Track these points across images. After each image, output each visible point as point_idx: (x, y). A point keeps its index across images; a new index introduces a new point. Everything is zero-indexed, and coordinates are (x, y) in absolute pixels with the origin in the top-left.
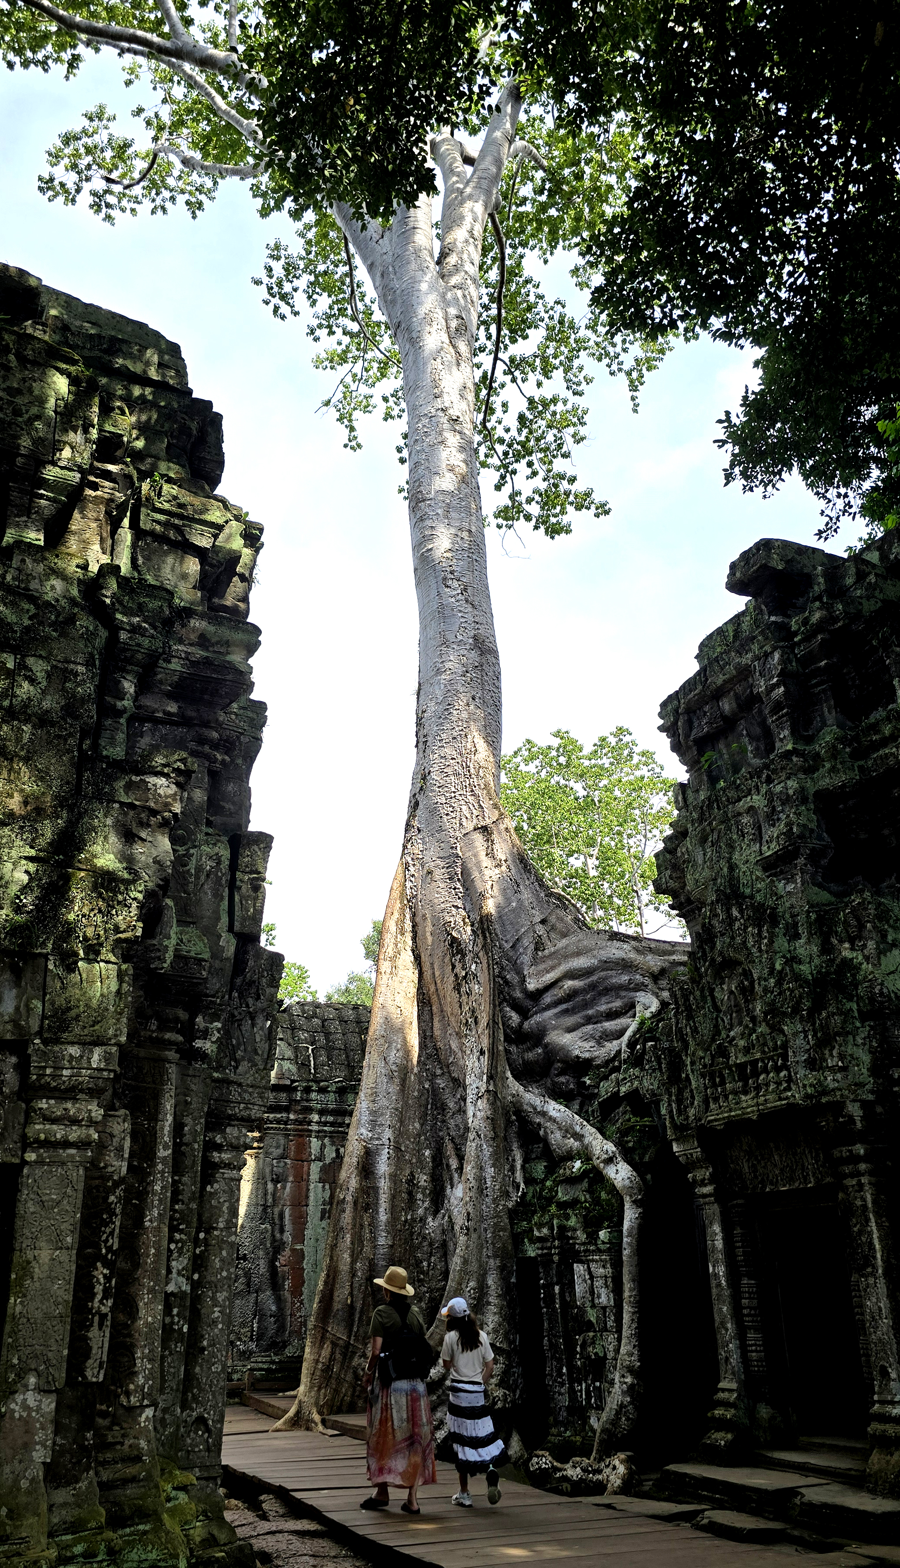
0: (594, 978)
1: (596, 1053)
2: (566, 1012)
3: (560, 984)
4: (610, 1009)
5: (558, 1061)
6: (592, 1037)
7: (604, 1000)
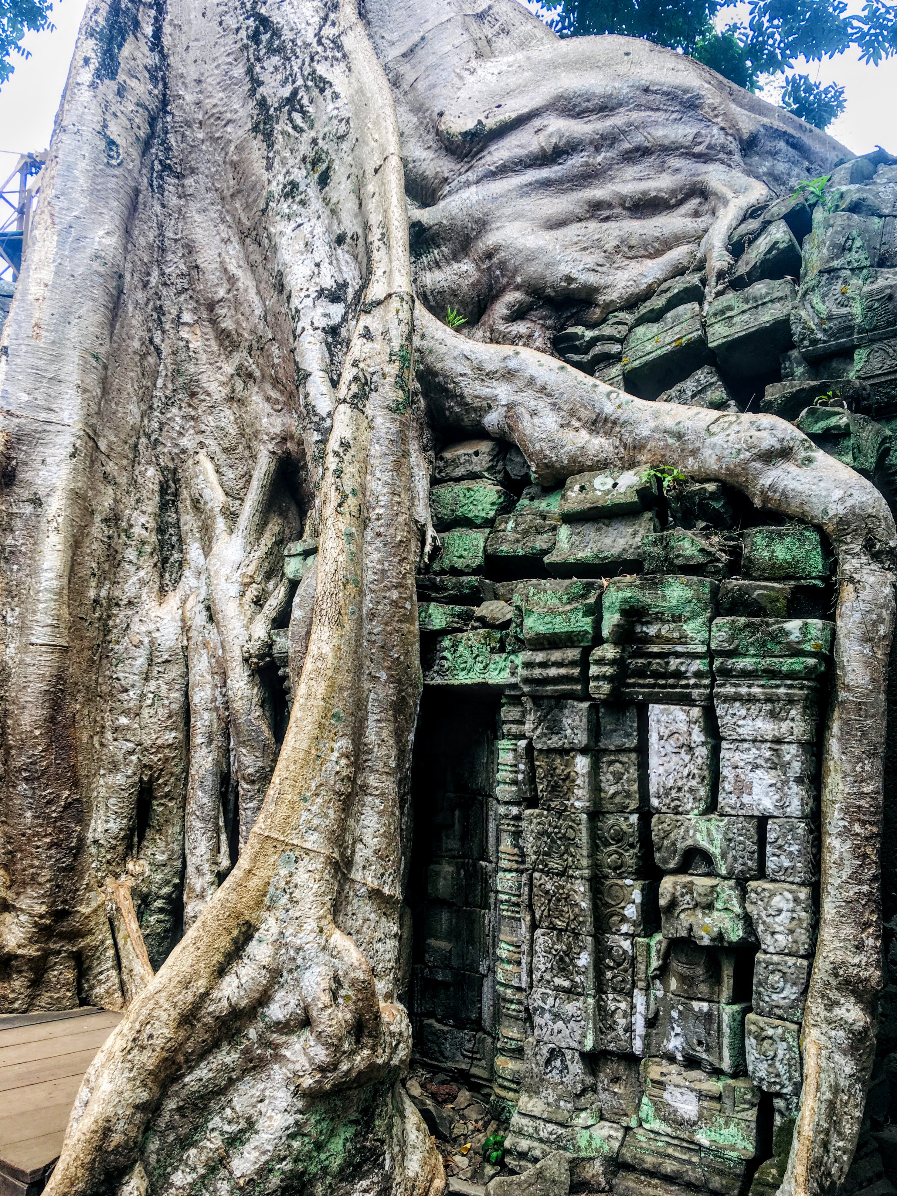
0: (618, 120)
1: (609, 279)
2: (546, 184)
3: (537, 123)
4: (644, 193)
5: (518, 288)
6: (597, 244)
7: (631, 171)
